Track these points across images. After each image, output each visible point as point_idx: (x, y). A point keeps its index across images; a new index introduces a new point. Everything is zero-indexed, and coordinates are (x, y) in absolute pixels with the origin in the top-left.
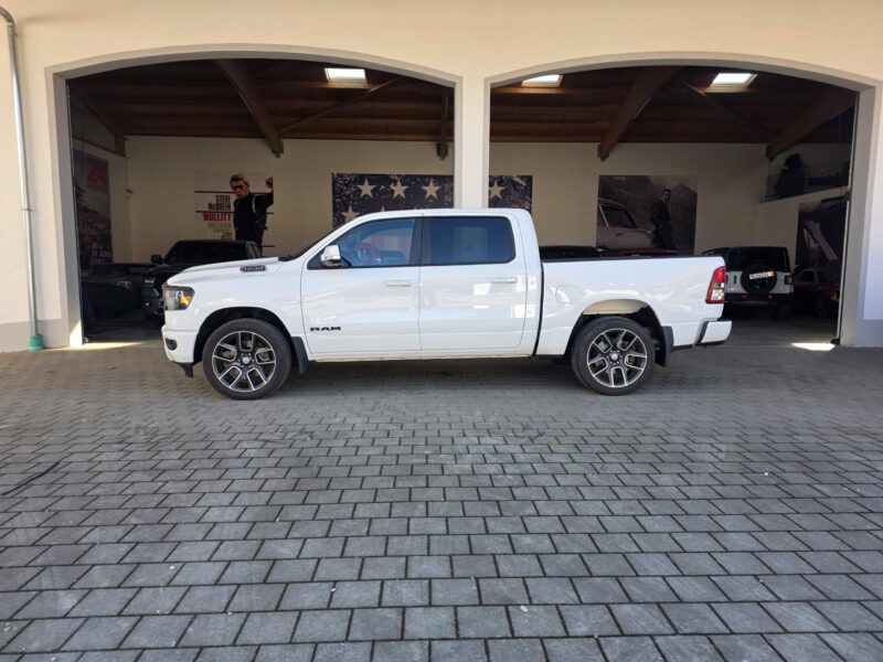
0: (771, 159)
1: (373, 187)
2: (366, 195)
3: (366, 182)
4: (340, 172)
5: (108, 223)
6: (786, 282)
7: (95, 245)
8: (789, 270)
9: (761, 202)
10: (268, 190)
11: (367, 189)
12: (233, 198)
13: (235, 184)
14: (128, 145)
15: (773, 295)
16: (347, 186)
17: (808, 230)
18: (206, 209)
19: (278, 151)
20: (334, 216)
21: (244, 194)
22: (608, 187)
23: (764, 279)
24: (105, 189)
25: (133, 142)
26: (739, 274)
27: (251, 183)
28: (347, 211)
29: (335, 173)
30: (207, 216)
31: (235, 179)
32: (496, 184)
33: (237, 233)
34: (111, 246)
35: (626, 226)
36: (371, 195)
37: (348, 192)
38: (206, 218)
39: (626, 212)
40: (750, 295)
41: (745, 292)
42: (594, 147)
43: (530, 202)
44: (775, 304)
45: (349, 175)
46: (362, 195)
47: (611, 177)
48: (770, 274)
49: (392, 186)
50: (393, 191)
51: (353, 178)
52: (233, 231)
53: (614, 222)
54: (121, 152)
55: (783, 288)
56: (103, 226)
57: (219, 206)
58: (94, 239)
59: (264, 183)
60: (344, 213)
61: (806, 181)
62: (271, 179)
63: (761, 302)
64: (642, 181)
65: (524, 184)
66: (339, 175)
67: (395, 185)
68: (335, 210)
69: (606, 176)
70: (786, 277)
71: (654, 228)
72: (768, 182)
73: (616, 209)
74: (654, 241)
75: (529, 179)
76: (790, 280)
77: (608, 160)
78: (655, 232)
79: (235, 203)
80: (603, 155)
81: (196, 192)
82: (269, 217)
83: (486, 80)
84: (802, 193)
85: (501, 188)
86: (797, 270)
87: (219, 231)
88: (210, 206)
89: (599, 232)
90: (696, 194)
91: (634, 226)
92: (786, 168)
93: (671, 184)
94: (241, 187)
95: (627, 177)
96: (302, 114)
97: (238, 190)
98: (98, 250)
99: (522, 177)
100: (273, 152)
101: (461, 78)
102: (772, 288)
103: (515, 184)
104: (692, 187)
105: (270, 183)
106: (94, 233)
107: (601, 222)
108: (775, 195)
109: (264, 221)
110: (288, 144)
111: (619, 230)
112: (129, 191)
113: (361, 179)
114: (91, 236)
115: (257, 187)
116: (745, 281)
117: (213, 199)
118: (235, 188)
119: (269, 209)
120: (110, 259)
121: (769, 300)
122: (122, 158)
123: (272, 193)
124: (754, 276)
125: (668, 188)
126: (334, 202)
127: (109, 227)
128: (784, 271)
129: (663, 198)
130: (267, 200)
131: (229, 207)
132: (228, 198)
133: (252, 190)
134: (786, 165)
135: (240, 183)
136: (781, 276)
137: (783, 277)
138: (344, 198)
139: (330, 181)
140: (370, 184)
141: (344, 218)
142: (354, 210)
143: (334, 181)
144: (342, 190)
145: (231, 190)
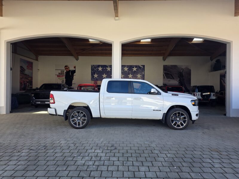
0: (212, 61)
1: (102, 68)
2: (100, 70)
3: (100, 67)
5: (32, 78)
6: (214, 96)
7: (28, 84)
8: (214, 92)
9: (210, 72)
10: (74, 69)
11: (100, 69)
12: (65, 71)
13: (65, 68)
15: (210, 99)
16: (95, 68)
17: (223, 80)
18: (58, 74)
19: (77, 59)
20: (92, 76)
21: (68, 70)
22: (166, 68)
23: (207, 95)
24: (32, 69)
25: (40, 57)
26: (200, 93)
27: (70, 67)
28: (95, 74)
29: (92, 65)
30: (58, 76)
31: (66, 66)
32: (135, 67)
33: (66, 81)
34: (32, 84)
35: (171, 79)
36: (101, 70)
37: (95, 70)
38: (58, 77)
39: (171, 75)
40: (203, 99)
41: (202, 98)
42: (162, 57)
43: (144, 72)
44: (211, 102)
45: (96, 65)
46: (99, 70)
47: (166, 65)
48: (209, 93)
49: (107, 68)
50: (107, 69)
52: (65, 80)
53: (168, 77)
54: (37, 60)
55: (213, 97)
56: (31, 79)
57: (61, 73)
58: (27, 82)
61: (221, 67)
63: (207, 101)
64: (175, 66)
65: (142, 67)
66: (93, 65)
67: (108, 68)
68: (92, 74)
69: (165, 65)
70: (214, 94)
71: (179, 79)
72: (211, 67)
73: (168, 74)
74: (179, 83)
75: (144, 66)
76: (215, 95)
77: (165, 61)
78: (180, 80)
79: (66, 72)
80: (164, 59)
81: (56, 70)
83: (120, 42)
84: (220, 70)
85: (136, 68)
86: (220, 91)
88: (59, 73)
89: (163, 80)
90: (190, 70)
91: (174, 79)
92: (216, 63)
93: (183, 68)
94: (67, 68)
95: (171, 65)
96: (83, 50)
98: (29, 85)
99: (142, 66)
100: (76, 59)
101: (113, 42)
102: (209, 98)
103: (140, 67)
104: (190, 68)
105: (75, 67)
106: (28, 81)
107: (164, 78)
108: (213, 70)
109: (73, 77)
110: (80, 57)
111: (169, 80)
112: (39, 70)
113: (99, 66)
114: (27, 81)
115: (72, 69)
116: (202, 95)
117: (60, 72)
118: (66, 69)
119: (74, 74)
120: (32, 87)
121: (209, 101)
122: (37, 61)
123: (75, 70)
124: (204, 94)
125: (182, 68)
126: (91, 72)
127: (32, 79)
128: (213, 92)
129: (181, 71)
130: (74, 72)
133: (70, 69)
134: (216, 62)
135: (67, 67)
136: (212, 94)
137: (213, 94)
139: (91, 67)
140: (101, 67)
141: (94, 76)
142: (97, 74)
143: (92, 67)
144: (94, 69)
145: (65, 69)
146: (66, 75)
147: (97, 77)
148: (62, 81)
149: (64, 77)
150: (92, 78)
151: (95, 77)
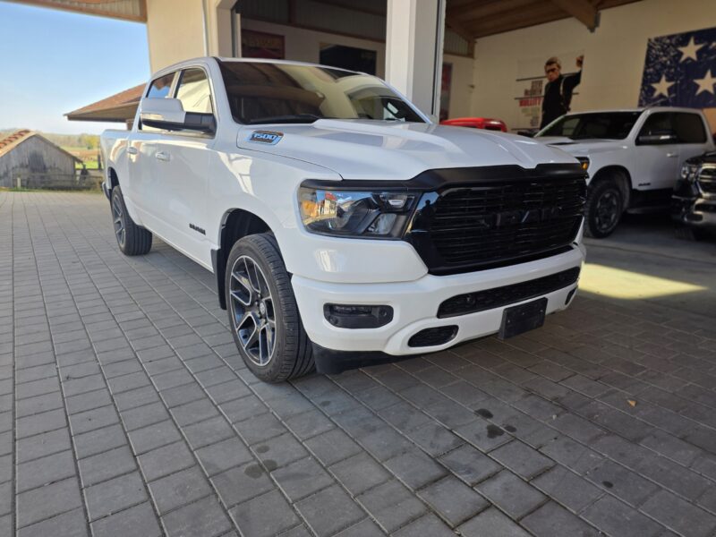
1: (699, 47)
2: (688, 59)
3: (692, 41)
4: (659, 35)
10: (577, 70)
11: (690, 51)
12: (546, 81)
13: (549, 68)
14: (477, 47)
16: (665, 51)
18: (523, 95)
19: (593, 26)
20: (643, 89)
21: (555, 76)
25: (482, 44)
27: (563, 66)
28: (658, 81)
29: (653, 37)
30: (523, 102)
31: (550, 63)
33: (543, 117)
36: (695, 58)
37: (664, 59)
38: (521, 104)
45: (670, 37)
46: (683, 58)
51: (674, 41)
52: (540, 114)
54: (470, 55)
57: (533, 91)
59: (575, 62)
60: (655, 85)
62: (582, 57)
66: (657, 40)
68: (645, 83)
79: (547, 86)
81: (518, 80)
82: (574, 97)
87: (528, 115)
88: (526, 92)
94: (553, 70)
97: (551, 73)
100: (588, 28)
105: (580, 62)
109: (568, 102)
110: (604, 14)
112: (472, 87)
113: (684, 39)
115: (568, 68)
117: (528, 85)
118: (548, 72)
119: (575, 90)
123: (580, 72)
126: (645, 74)
130: (575, 79)
131: (541, 91)
132: (541, 82)
133: (563, 72)
135: (554, 66)
138: (658, 67)
139: (645, 48)
140: (696, 43)
141: (653, 90)
142: (668, 80)
143: (650, 48)
144: (657, 57)
145: (543, 74)
146: (546, 97)
147: (666, 93)
148: (531, 118)
149: (540, 106)
150: (640, 101)
151: (656, 94)
